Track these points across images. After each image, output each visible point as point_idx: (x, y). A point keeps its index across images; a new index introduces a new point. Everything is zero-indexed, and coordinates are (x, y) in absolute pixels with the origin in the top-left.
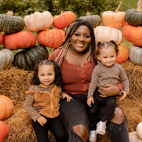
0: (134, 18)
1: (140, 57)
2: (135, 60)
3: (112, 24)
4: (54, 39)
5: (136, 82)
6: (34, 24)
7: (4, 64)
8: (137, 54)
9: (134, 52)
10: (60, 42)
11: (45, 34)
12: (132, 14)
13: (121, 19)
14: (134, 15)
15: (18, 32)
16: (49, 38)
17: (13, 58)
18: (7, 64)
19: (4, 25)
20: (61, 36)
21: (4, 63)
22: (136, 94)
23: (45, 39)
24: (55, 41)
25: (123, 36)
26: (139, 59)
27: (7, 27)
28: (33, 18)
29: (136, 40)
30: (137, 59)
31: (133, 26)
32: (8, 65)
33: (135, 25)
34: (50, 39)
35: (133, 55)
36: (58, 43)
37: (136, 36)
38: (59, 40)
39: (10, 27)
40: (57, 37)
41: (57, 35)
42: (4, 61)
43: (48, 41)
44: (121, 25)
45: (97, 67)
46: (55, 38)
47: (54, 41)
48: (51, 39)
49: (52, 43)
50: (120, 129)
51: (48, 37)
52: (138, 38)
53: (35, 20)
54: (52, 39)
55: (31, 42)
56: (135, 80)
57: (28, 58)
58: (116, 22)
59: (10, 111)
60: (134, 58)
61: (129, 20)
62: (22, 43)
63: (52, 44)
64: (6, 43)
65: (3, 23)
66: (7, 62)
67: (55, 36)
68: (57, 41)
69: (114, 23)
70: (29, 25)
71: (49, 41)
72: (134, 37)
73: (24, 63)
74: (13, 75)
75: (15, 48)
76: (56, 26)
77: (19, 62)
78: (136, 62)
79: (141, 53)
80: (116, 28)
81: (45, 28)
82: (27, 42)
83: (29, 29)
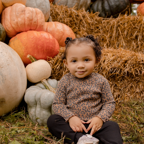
18: (80, 3)
32: (81, 6)
57: (106, 2)
66: (81, 1)
73: (100, 7)
74: (84, 17)
77: (95, 7)
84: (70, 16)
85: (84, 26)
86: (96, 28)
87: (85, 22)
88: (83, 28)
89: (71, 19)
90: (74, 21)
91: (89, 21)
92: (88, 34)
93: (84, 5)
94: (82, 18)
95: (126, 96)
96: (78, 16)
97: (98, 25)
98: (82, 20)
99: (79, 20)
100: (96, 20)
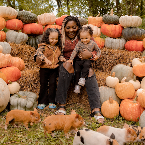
0: (108, 18)
1: (111, 43)
3: (94, 23)
5: (108, 59)
6: (44, 20)
8: (109, 41)
12: (107, 16)
13: (100, 20)
14: (108, 17)
15: (33, 23)
17: (27, 39)
19: (25, 16)
22: (108, 69)
27: (27, 18)
28: (43, 16)
29: (109, 32)
31: (107, 24)
32: (24, 42)
33: (108, 23)
37: (109, 30)
39: (29, 18)
42: (22, 38)
44: (100, 24)
45: (79, 42)
50: (91, 80)
52: (110, 30)
53: (44, 17)
55: (40, 30)
56: (108, 58)
57: (37, 40)
58: (97, 22)
59: (22, 66)
60: (108, 44)
61: (105, 20)
62: (35, 30)
65: (25, 15)
66: (24, 40)
69: (95, 23)
70: (40, 20)
73: (34, 43)
74: (26, 49)
75: (29, 33)
76: (58, 23)
77: (31, 42)
78: (108, 47)
79: (112, 40)
80: (97, 26)
81: (50, 23)
82: (38, 30)
83: (40, 23)
85: (26, 54)
89: (19, 51)
90: (21, 52)
91: (29, 52)
92: (28, 58)
96: (23, 49)
98: (25, 51)
99: (23, 51)
100: (33, 50)
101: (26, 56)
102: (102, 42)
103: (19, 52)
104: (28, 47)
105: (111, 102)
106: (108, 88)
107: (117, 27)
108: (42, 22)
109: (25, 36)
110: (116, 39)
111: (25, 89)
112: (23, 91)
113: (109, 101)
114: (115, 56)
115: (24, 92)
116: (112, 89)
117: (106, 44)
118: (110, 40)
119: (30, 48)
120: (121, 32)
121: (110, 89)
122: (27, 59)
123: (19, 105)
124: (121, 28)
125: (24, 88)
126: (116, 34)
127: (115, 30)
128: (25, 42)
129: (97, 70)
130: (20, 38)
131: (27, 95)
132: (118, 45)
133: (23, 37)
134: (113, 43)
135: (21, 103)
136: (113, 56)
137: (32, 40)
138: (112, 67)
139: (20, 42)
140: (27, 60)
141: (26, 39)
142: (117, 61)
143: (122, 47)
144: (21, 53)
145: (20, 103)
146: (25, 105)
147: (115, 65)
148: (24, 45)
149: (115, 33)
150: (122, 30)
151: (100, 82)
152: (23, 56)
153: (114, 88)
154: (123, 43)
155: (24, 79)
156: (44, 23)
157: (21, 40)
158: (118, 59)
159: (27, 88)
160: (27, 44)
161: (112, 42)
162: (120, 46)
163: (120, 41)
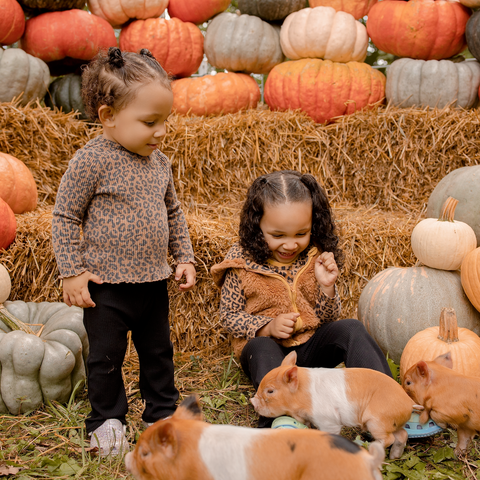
1: (418, 79)
2: (405, 95)
3: (338, 2)
4: (168, 41)
5: (407, 153)
7: (19, 85)
8: (409, 74)
9: (401, 70)
10: (185, 55)
11: (144, 28)
15: (68, 8)
16: (154, 37)
17: (46, 82)
18: (28, 88)
20: (189, 37)
21: (19, 81)
22: (407, 195)
23: (144, 41)
24: (171, 50)
25: (368, 35)
26: (416, 87)
29: (407, 33)
30: (410, 88)
32: (30, 94)
34: (157, 42)
35: (398, 81)
36: (179, 54)
37: (407, 21)
38: (183, 48)
40: (177, 36)
41: (178, 33)
42: (21, 73)
43: (151, 46)
44: (363, 5)
46: (171, 40)
47: (168, 47)
48: (160, 39)
49: (163, 52)
51: (151, 33)
52: (413, 24)
54: (163, 42)
60: (402, 87)
62: (76, 38)
63: (163, 55)
64: (32, 35)
66: (30, 82)
67: (173, 36)
68: (177, 49)
71: (155, 45)
72: (400, 26)
73: (76, 96)
74: (42, 123)
75: (55, 54)
76: (176, 12)
77: (64, 95)
78: (405, 98)
79: (421, 69)
80: (349, 12)
81: (145, 9)
82: (91, 38)
83: (99, 12)
84: (9, 125)
85: (44, 147)
86: (73, 149)
87: (46, 134)
88: (41, 151)
89: (11, 131)
90: (19, 135)
91: (57, 135)
92: (55, 164)
93: (38, 90)
94: (39, 127)
95: (177, 315)
96: (27, 122)
97: (78, 141)
98: (38, 131)
99: (31, 133)
100: (72, 130)
101: (46, 153)
102: (374, 82)
103: (11, 136)
104: (53, 113)
105: (449, 336)
106: (424, 272)
107: (444, 9)
108: (107, 8)
109: (37, 67)
110: (443, 62)
111: (38, 291)
112: (28, 300)
113: (436, 330)
114: (440, 135)
115: (32, 305)
116: (442, 274)
117: (394, 88)
118: (413, 66)
119: (63, 118)
120: (459, 31)
121: (436, 277)
122: (49, 165)
123: (8, 363)
124: (459, 14)
125: (35, 286)
126: (440, 41)
127: (435, 23)
128: (35, 95)
129: (356, 206)
130: (14, 72)
131: (44, 318)
132: (450, 86)
133: (27, 67)
134: (425, 82)
135: (15, 356)
136: (430, 137)
137: (66, 85)
138: (426, 188)
139: (13, 90)
140: (49, 173)
141: (40, 80)
142: (451, 157)
143: (467, 95)
144: (22, 142)
145: (11, 355)
146: (33, 365)
147: (438, 177)
148: (34, 106)
149: (436, 36)
150: (465, 23)
151: (379, 250)
152: (30, 152)
153: (455, 272)
154: (471, 78)
155: (31, 244)
156: (118, 8)
157: (16, 85)
158: (454, 148)
159: (48, 286)
160: (48, 103)
161: (422, 78)
162: (461, 90)
163: (457, 71)
